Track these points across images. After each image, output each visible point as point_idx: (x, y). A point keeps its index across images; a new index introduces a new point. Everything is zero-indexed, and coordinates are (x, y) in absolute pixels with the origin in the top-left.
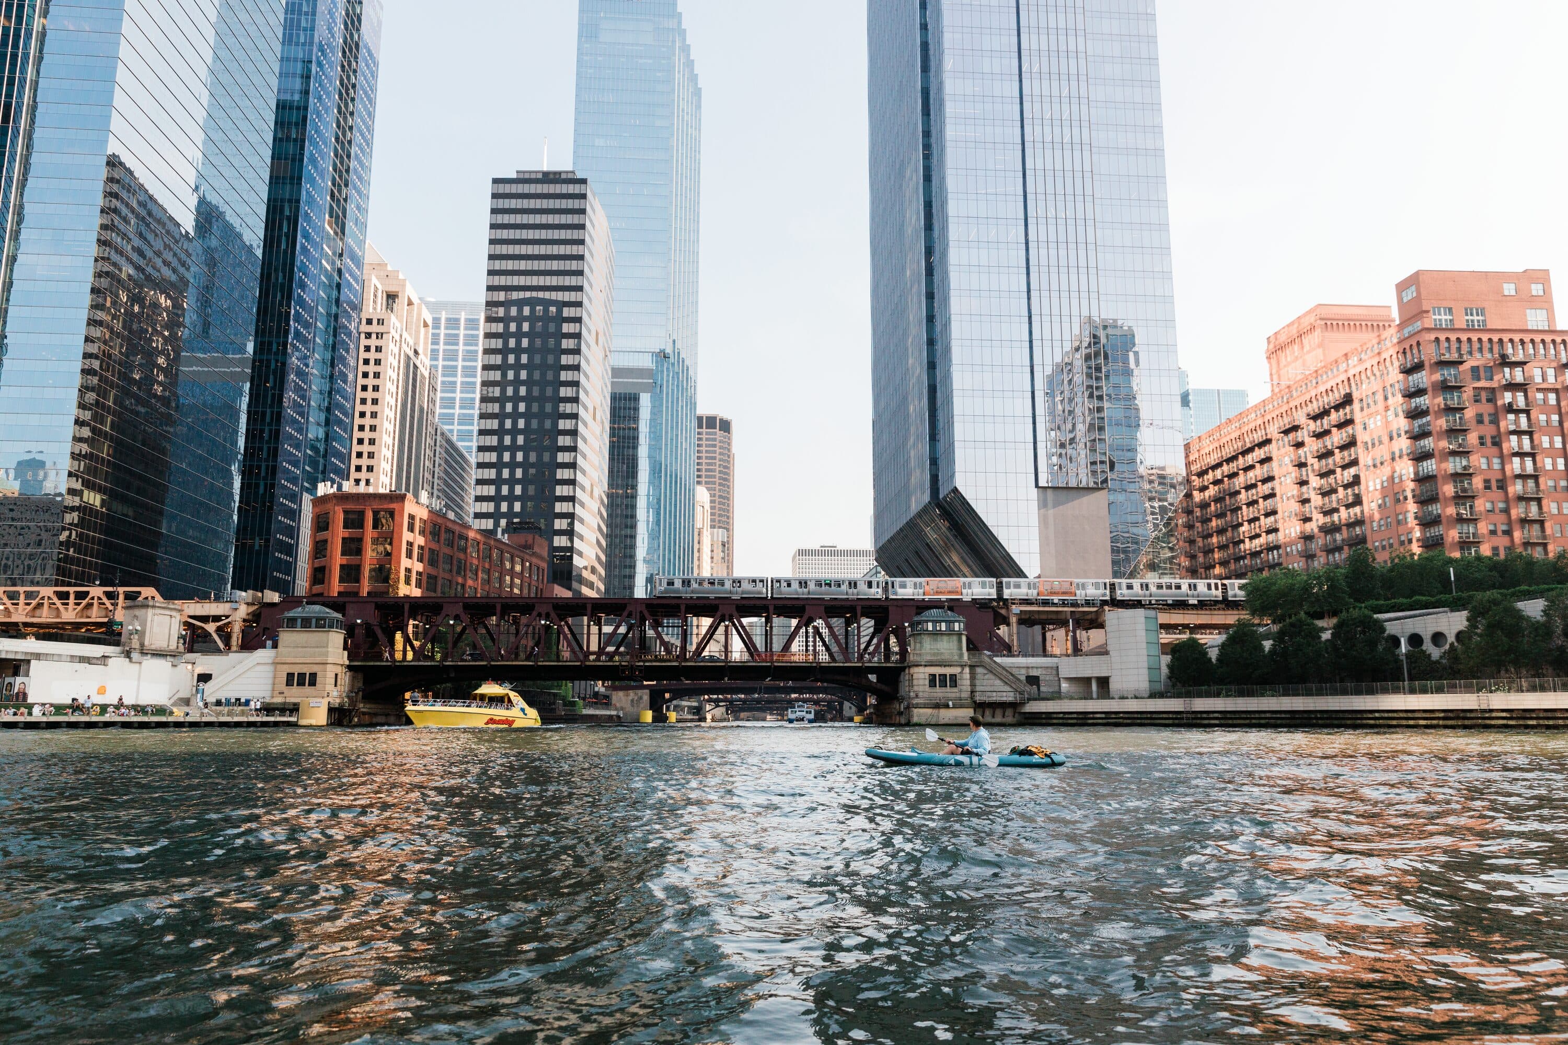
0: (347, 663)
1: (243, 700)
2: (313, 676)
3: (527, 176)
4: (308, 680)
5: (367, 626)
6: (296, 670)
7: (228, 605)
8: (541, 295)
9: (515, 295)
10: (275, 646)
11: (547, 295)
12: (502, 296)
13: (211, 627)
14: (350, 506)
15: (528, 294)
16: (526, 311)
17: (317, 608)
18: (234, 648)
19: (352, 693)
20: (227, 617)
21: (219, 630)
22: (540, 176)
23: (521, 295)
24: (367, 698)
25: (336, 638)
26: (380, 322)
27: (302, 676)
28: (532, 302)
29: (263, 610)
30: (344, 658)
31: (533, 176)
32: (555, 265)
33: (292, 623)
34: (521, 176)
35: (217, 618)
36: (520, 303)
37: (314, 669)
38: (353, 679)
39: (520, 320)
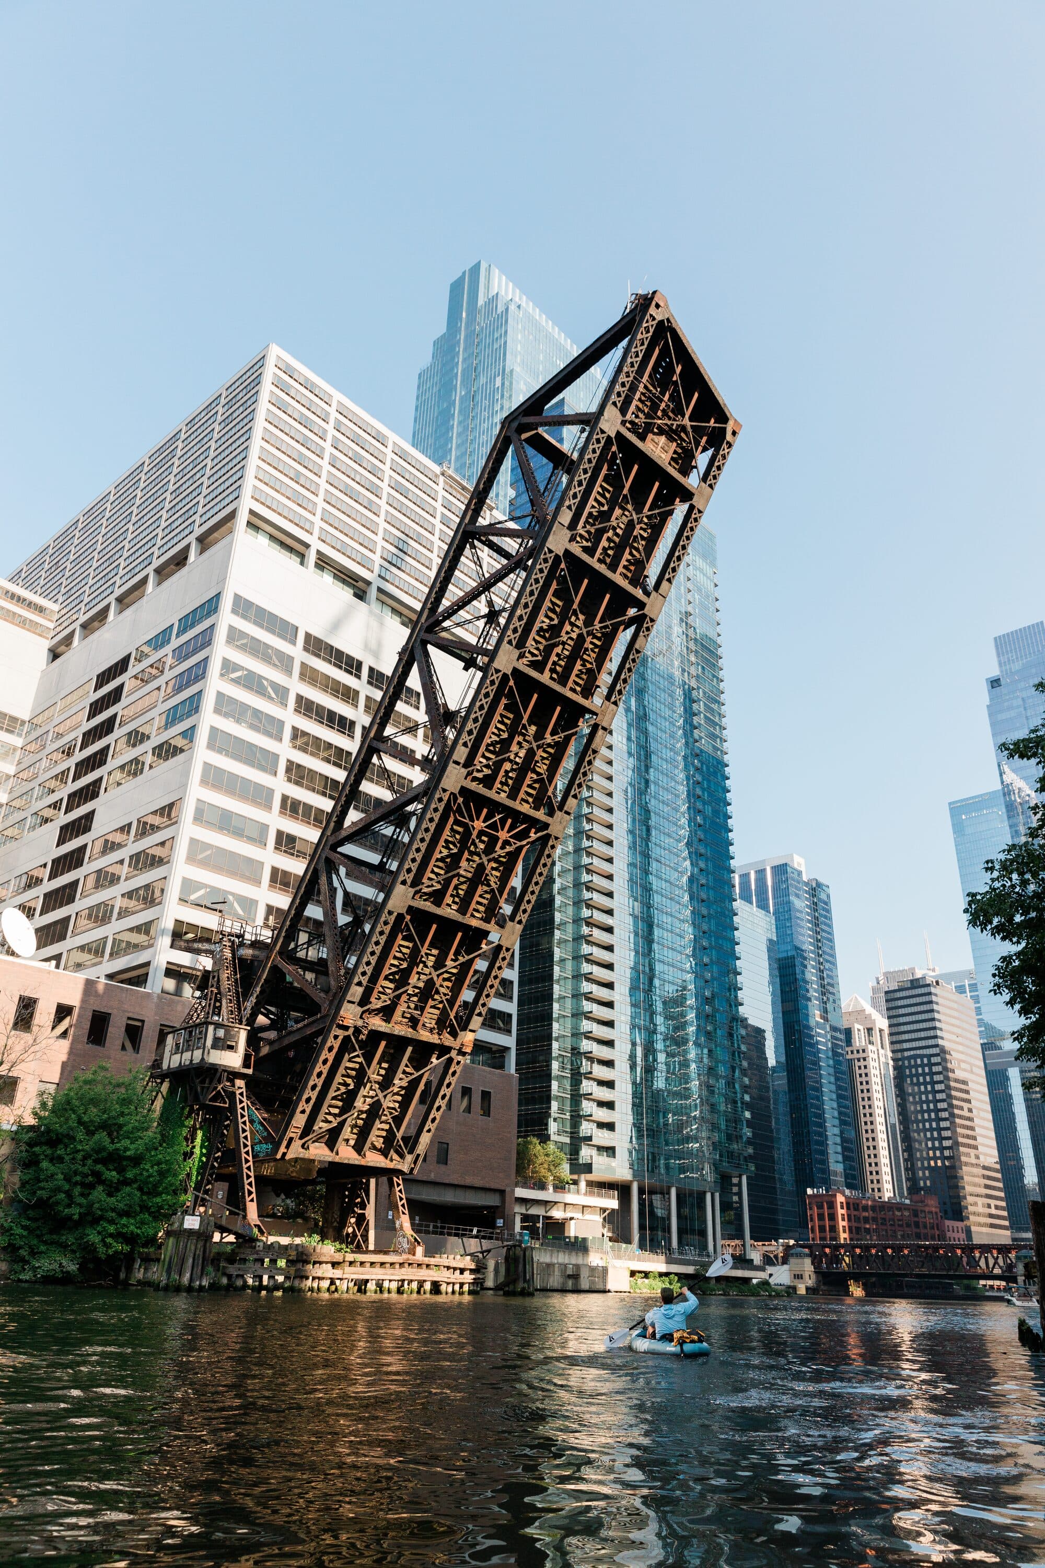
0: (813, 1273)
1: (782, 1284)
2: (802, 1275)
4: (799, 1277)
6: (797, 1273)
8: (918, 1052)
9: (906, 1054)
11: (921, 1052)
12: (899, 1055)
15: (911, 1053)
16: (912, 1062)
19: (818, 1282)
24: (824, 1284)
25: (808, 1261)
26: (864, 1051)
28: (915, 1057)
30: (812, 1268)
32: (922, 1034)
37: (803, 1272)
39: (910, 1067)
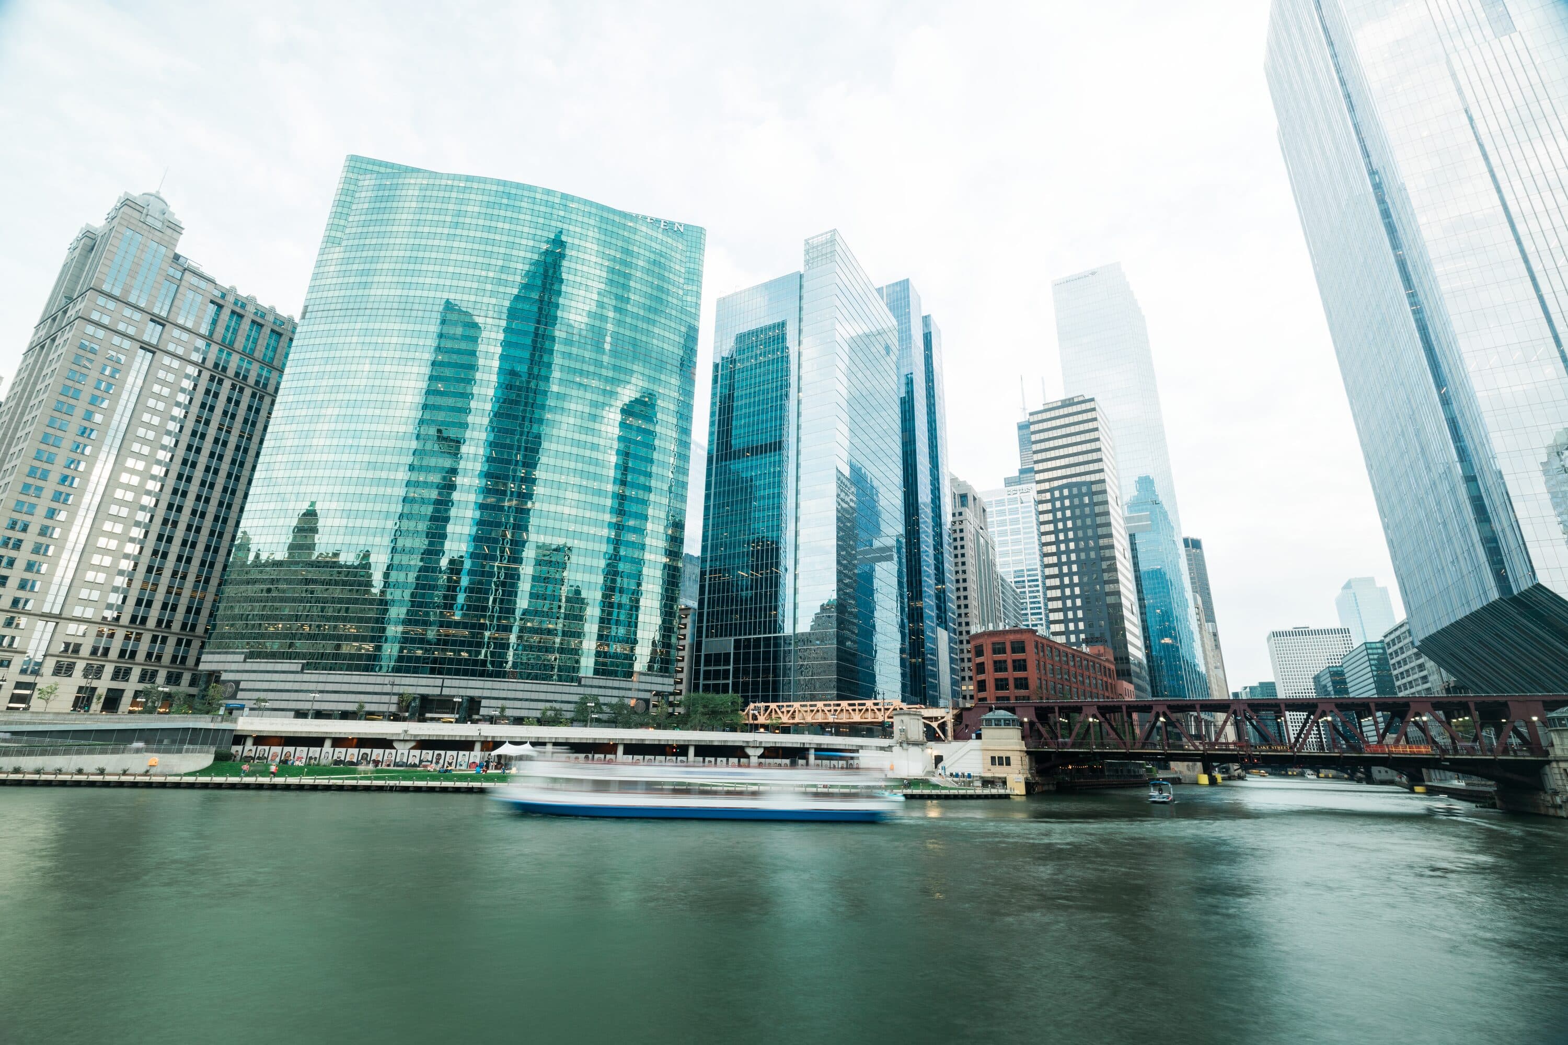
0: (1025, 749)
1: (966, 774)
2: (1008, 759)
3: (1051, 406)
4: (1004, 761)
5: (1031, 723)
6: (997, 755)
7: (943, 710)
8: (1074, 480)
9: (1056, 483)
10: (979, 737)
11: (1078, 479)
12: (1047, 486)
13: (935, 725)
14: (996, 639)
15: (1065, 481)
16: (1066, 492)
17: (1002, 712)
18: (950, 738)
20: (942, 718)
21: (939, 726)
22: (1059, 404)
23: (1060, 482)
25: (1016, 733)
26: (960, 514)
27: (1000, 758)
28: (1069, 486)
29: (964, 713)
30: (1023, 746)
31: (1055, 405)
32: (1081, 458)
33: (989, 722)
34: (1046, 407)
35: (936, 719)
36: (1060, 488)
37: (1008, 754)
38: (1030, 760)
39: (1062, 498)
